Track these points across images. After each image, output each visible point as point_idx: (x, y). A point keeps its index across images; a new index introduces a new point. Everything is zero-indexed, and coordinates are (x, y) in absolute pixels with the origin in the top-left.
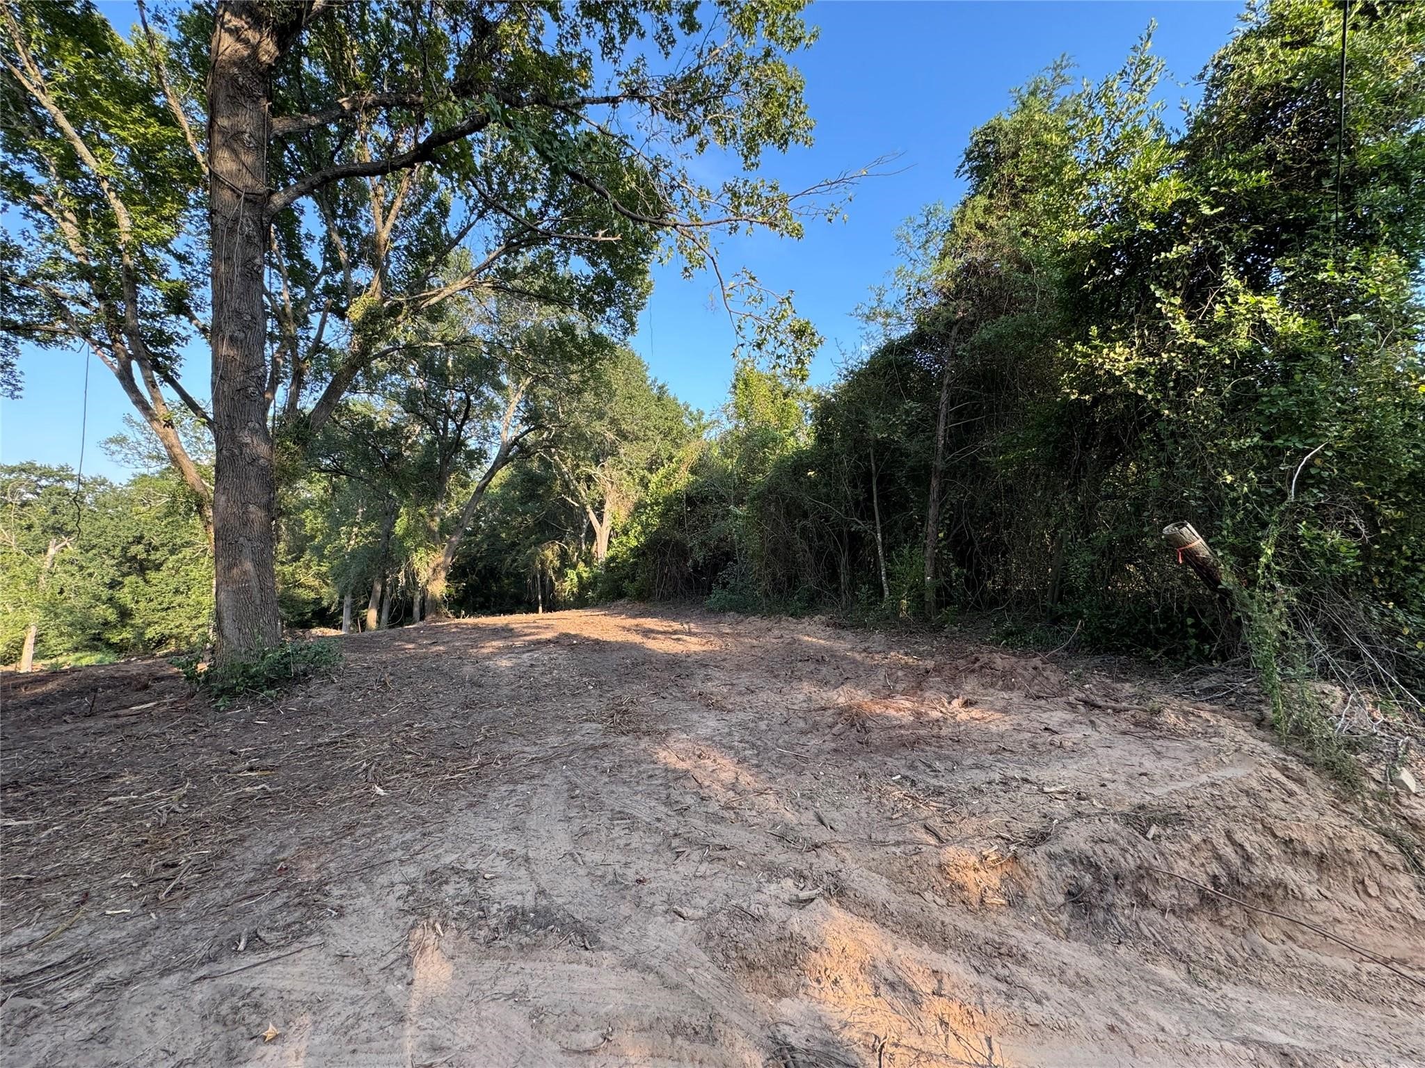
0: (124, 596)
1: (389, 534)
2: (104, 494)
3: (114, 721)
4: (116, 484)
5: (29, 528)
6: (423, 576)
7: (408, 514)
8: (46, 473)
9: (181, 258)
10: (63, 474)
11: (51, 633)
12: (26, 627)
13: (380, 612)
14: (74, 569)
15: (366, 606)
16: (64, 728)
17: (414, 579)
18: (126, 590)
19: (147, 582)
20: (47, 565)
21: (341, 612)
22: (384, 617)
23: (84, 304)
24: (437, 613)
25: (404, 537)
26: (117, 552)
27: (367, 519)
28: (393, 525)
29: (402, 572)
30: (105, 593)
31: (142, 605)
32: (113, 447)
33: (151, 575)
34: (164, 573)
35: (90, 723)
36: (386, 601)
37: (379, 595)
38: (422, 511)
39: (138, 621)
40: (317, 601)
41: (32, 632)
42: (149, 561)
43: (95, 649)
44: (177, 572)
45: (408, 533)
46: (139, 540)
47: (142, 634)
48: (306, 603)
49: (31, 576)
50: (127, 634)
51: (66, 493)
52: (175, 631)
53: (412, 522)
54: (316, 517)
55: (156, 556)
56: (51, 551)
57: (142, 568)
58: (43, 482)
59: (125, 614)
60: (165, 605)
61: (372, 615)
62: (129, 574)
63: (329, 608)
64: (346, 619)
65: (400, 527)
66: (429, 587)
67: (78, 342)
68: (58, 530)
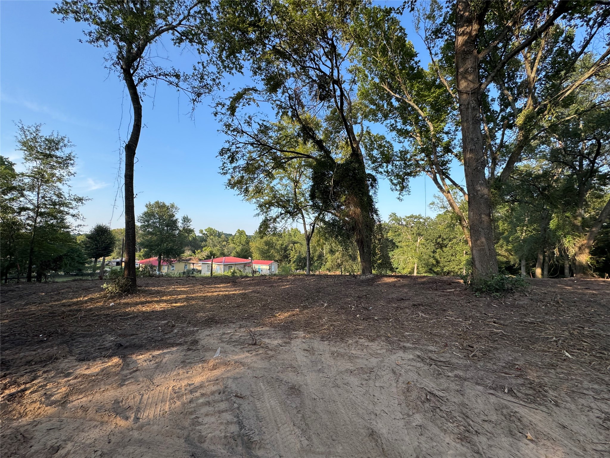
0: (437, 256)
1: (546, 228)
2: (429, 222)
3: (443, 293)
4: (433, 218)
5: (413, 234)
6: (572, 251)
7: (558, 217)
8: (416, 217)
9: (447, 133)
10: (419, 217)
11: (420, 266)
12: (414, 264)
13: (543, 270)
14: (424, 246)
15: (534, 266)
16: (430, 292)
17: (565, 252)
18: (437, 254)
19: (443, 251)
20: (418, 245)
21: (520, 269)
22: (546, 273)
23: (423, 160)
24: (584, 273)
25: (556, 230)
26: (434, 241)
27: (531, 222)
28: (548, 224)
29: (557, 249)
30: (432, 255)
31: (442, 259)
32: (431, 206)
33: (444, 249)
34: (447, 249)
35: (436, 292)
36: (546, 265)
37: (542, 261)
38: (568, 214)
39: (441, 265)
40: (508, 262)
41: (416, 266)
42: (443, 244)
43: (431, 273)
44: (452, 248)
45: (558, 227)
46: (440, 237)
47: (443, 269)
48: (502, 263)
49: (415, 248)
50: (439, 269)
51: (420, 223)
52: (453, 270)
53: (561, 221)
54: (504, 224)
55: (445, 242)
56: (419, 241)
57: (441, 246)
58: (415, 220)
59: (438, 262)
60: (449, 260)
61: (538, 271)
62: (438, 249)
63: (514, 265)
64: (523, 272)
65: (552, 225)
66: (577, 258)
67: (423, 173)
68: (419, 235)
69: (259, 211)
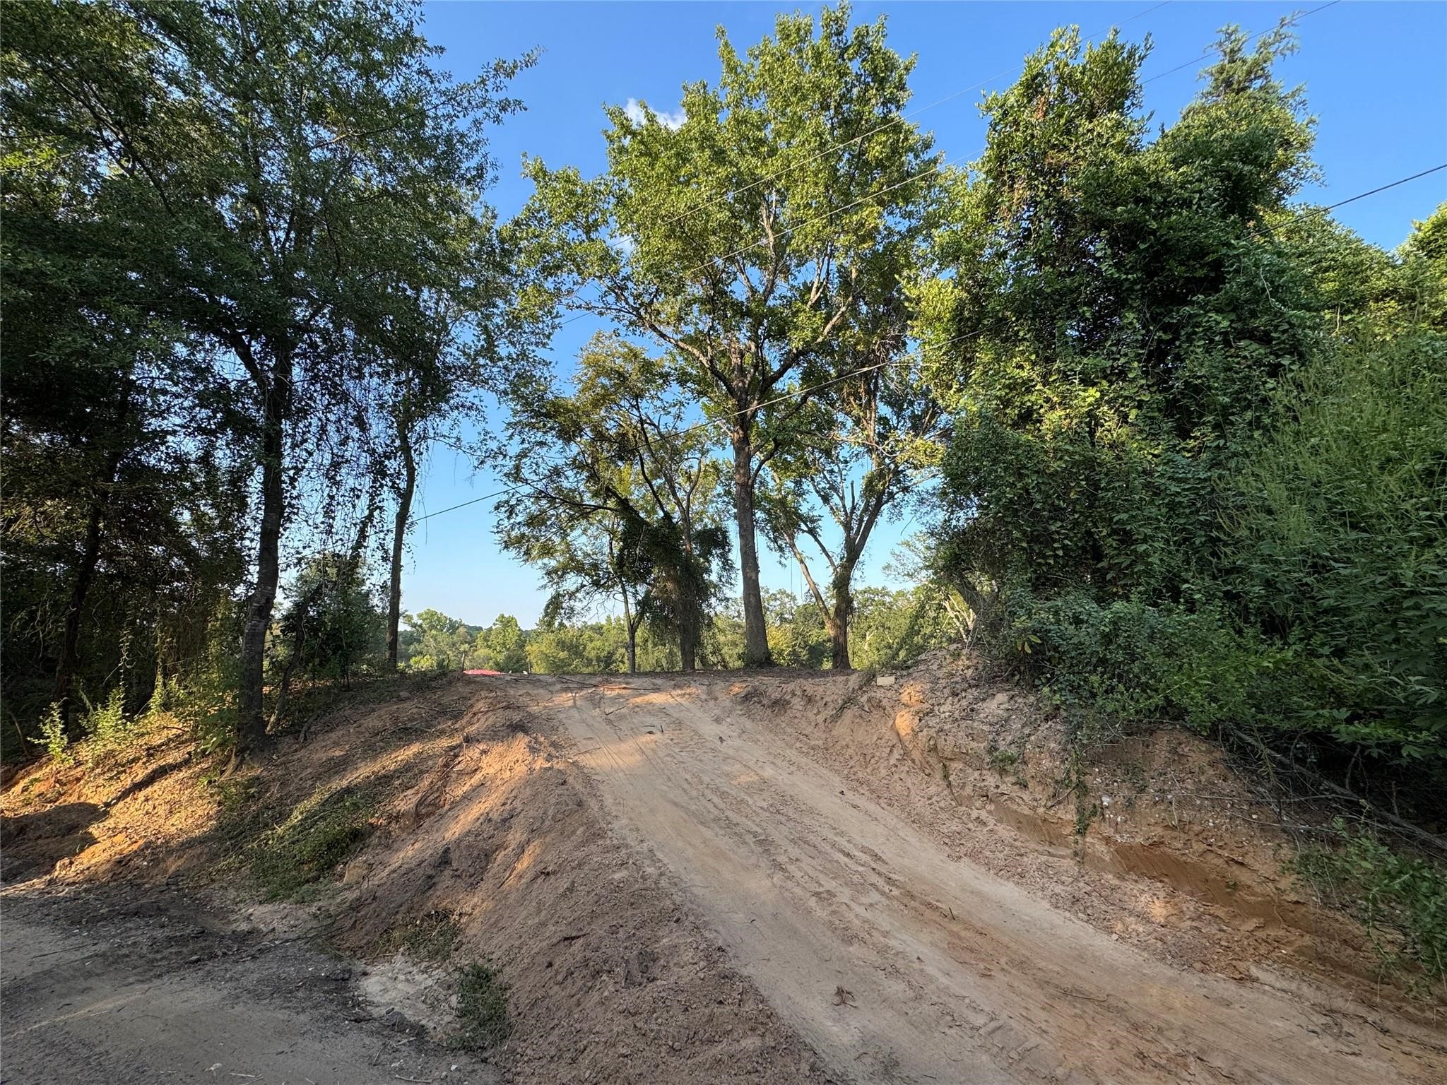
69: (546, 580)
